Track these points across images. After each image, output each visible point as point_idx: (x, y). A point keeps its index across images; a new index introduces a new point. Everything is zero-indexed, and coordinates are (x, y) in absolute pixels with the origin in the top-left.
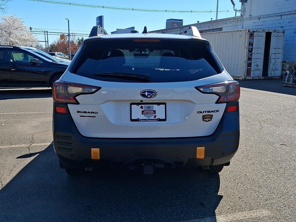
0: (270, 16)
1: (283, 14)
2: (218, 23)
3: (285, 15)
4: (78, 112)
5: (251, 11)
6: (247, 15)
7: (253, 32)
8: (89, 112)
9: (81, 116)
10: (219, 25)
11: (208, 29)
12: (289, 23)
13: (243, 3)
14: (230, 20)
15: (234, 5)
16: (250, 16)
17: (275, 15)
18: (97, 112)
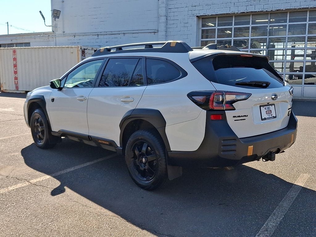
0: (86, 34)
1: (100, 33)
2: (24, 37)
3: (101, 35)
4: (234, 117)
5: (63, 27)
6: (59, 32)
7: (84, 49)
8: (242, 116)
9: (235, 120)
10: (26, 40)
11: (10, 42)
12: (107, 42)
13: (55, 18)
14: (39, 35)
15: (44, 19)
16: (64, 32)
17: (92, 34)
18: (247, 115)
